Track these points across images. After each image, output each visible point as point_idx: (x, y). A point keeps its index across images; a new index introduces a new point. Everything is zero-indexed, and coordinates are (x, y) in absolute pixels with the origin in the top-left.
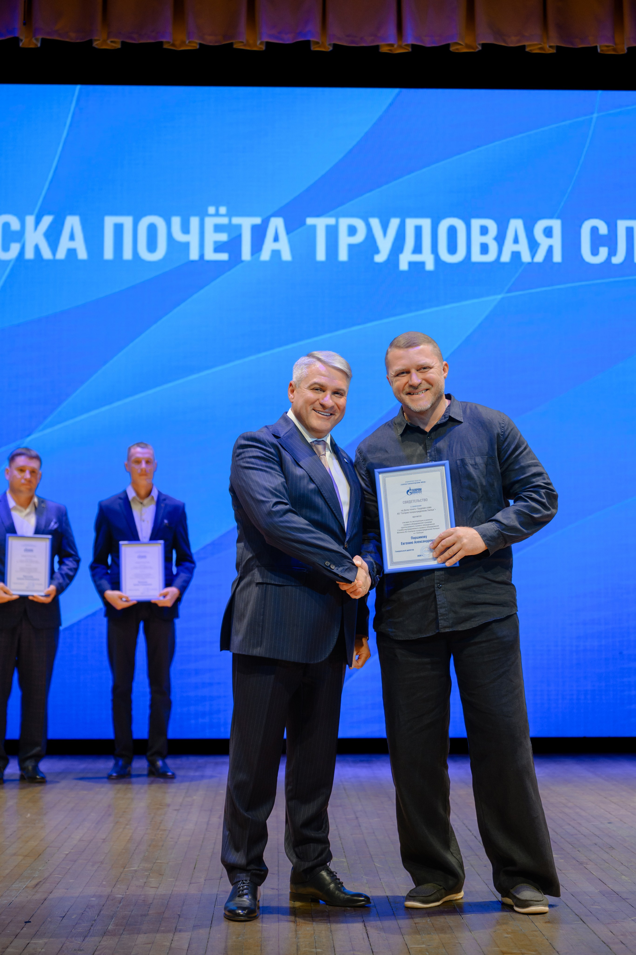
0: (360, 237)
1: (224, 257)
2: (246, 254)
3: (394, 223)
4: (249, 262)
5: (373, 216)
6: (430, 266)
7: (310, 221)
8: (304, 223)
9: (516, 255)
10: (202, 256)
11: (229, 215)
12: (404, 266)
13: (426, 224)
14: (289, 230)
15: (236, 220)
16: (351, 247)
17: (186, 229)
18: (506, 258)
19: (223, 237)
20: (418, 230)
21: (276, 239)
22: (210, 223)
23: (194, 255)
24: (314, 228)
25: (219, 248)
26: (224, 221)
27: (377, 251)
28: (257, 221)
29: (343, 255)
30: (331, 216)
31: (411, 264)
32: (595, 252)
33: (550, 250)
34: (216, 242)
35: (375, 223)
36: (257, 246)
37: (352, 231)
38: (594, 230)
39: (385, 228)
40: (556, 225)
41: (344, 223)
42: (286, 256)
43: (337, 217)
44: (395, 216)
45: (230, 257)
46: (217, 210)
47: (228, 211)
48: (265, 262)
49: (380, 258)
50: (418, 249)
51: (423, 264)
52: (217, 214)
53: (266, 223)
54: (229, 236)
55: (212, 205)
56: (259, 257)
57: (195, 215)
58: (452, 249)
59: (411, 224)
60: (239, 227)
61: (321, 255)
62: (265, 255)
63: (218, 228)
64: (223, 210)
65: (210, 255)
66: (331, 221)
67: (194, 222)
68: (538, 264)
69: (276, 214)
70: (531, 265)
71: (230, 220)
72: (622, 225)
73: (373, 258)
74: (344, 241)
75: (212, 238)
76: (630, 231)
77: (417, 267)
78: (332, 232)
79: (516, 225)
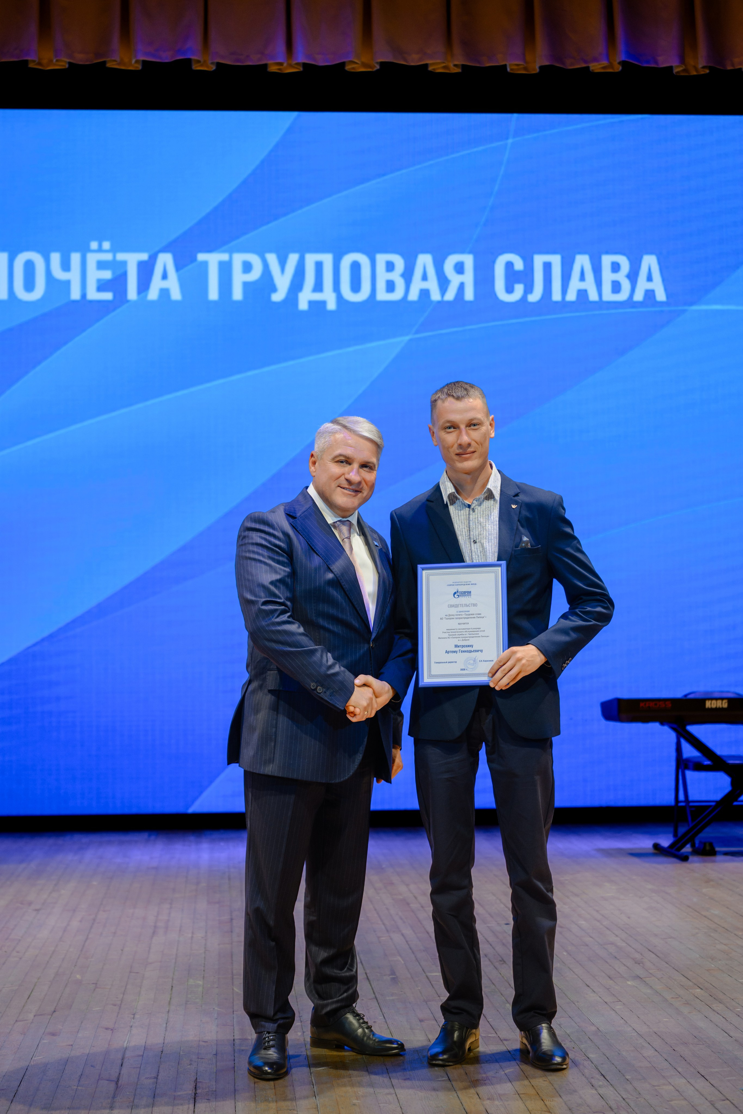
0: (256, 274)
1: (108, 296)
2: (132, 293)
3: (293, 259)
4: (135, 302)
5: (270, 251)
6: (332, 305)
7: (201, 257)
8: (194, 259)
9: (425, 293)
10: (84, 295)
11: (114, 250)
12: (303, 305)
13: (327, 259)
14: (178, 267)
15: (121, 256)
16: (246, 285)
17: (66, 266)
18: (414, 295)
19: (107, 275)
20: (319, 266)
21: (165, 276)
22: (92, 259)
23: (75, 294)
24: (205, 264)
25: (102, 286)
26: (108, 257)
27: (274, 289)
28: (144, 256)
29: (238, 294)
30: (224, 251)
31: (311, 303)
32: (509, 290)
33: (461, 287)
34: (99, 281)
35: (272, 258)
36: (144, 285)
37: (247, 267)
38: (509, 265)
39: (283, 263)
40: (468, 260)
41: (238, 259)
42: (176, 295)
43: (231, 252)
44: (294, 251)
45: (115, 296)
46: (100, 246)
47: (112, 245)
48: (152, 302)
49: (278, 297)
50: (318, 287)
51: (324, 303)
52: (100, 250)
53: (153, 258)
54: (113, 273)
55: (94, 239)
56: (146, 296)
57: (76, 251)
58: (356, 287)
59: (311, 259)
60: (124, 263)
61: (213, 294)
62: (153, 294)
63: (101, 265)
64: (106, 245)
65: (93, 295)
66: (224, 257)
67: (75, 258)
68: (448, 302)
69: (165, 250)
70: (441, 303)
71: (114, 257)
72: (539, 260)
73: (269, 297)
74: (239, 279)
75: (94, 275)
76: (547, 267)
77: (317, 306)
78: (225, 269)
79: (425, 260)
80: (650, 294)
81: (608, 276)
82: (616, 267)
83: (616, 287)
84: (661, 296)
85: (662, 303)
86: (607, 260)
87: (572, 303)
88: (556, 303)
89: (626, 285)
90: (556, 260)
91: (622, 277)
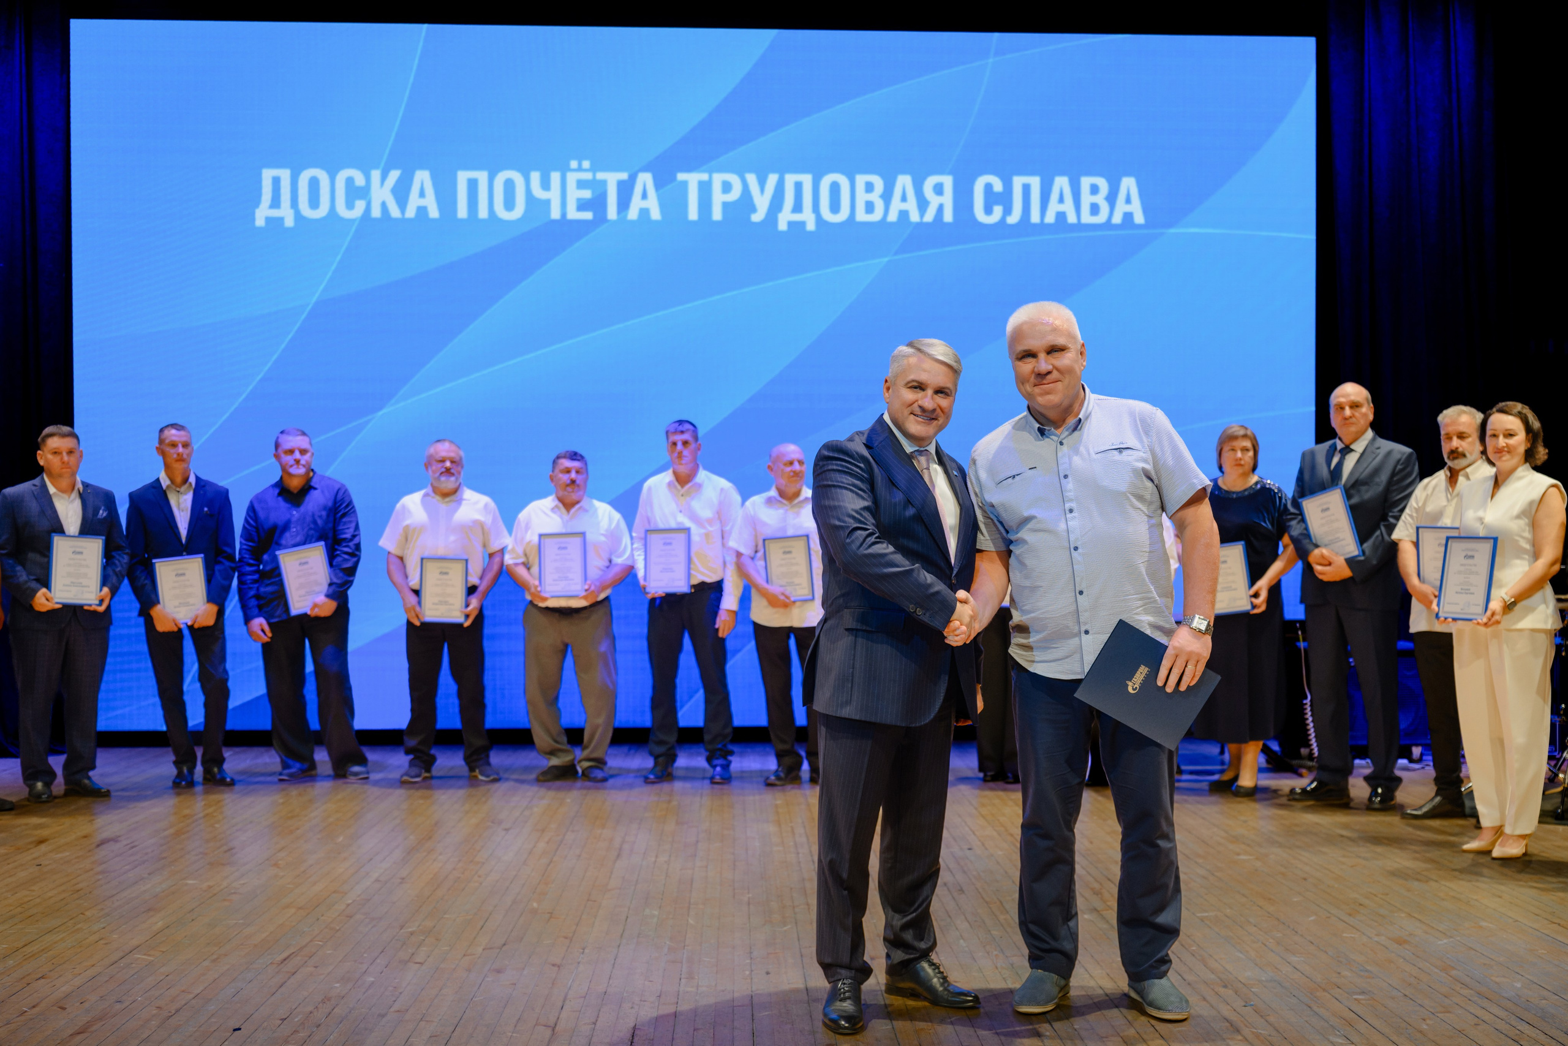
0: (735, 194)
1: (588, 215)
2: (612, 213)
3: (772, 179)
4: (614, 222)
5: (750, 171)
6: (811, 226)
7: (681, 176)
8: (674, 178)
9: (903, 214)
10: (564, 215)
11: (594, 169)
12: (782, 226)
13: (807, 179)
14: (658, 185)
15: (600, 176)
16: (725, 205)
17: (546, 185)
18: (893, 217)
19: (587, 194)
20: (798, 186)
21: (644, 196)
22: (572, 178)
23: (555, 214)
24: (685, 184)
25: (582, 206)
26: (588, 176)
27: (754, 209)
28: (624, 176)
29: (717, 215)
30: (704, 171)
31: (791, 224)
32: (988, 211)
33: (941, 209)
34: (579, 200)
35: (751, 179)
36: (624, 204)
37: (727, 187)
38: (988, 187)
39: (762, 183)
40: (947, 181)
41: (718, 179)
42: (656, 214)
43: (710, 172)
44: (774, 171)
45: (595, 216)
46: (580, 165)
47: (592, 164)
48: (632, 222)
49: (757, 217)
50: (798, 208)
51: (803, 224)
52: (580, 169)
53: (633, 178)
54: (593, 193)
55: (574, 158)
56: (626, 216)
57: (555, 170)
58: (835, 207)
59: (790, 179)
60: (604, 183)
61: (693, 214)
62: (633, 214)
63: (581, 185)
64: (586, 164)
65: (573, 214)
66: (704, 177)
67: (555, 177)
68: (927, 224)
69: (645, 169)
70: (920, 225)
71: (594, 176)
72: (1018, 182)
73: (749, 218)
74: (718, 199)
75: (575, 194)
76: (1026, 188)
77: (797, 227)
78: (705, 189)
79: (904, 181)
80: (1128, 216)
81: (1087, 199)
82: (1094, 190)
83: (1095, 209)
84: (1139, 218)
85: (1139, 226)
86: (1086, 182)
87: (1049, 225)
88: (1035, 225)
89: (1104, 207)
90: (1035, 182)
91: (1100, 199)
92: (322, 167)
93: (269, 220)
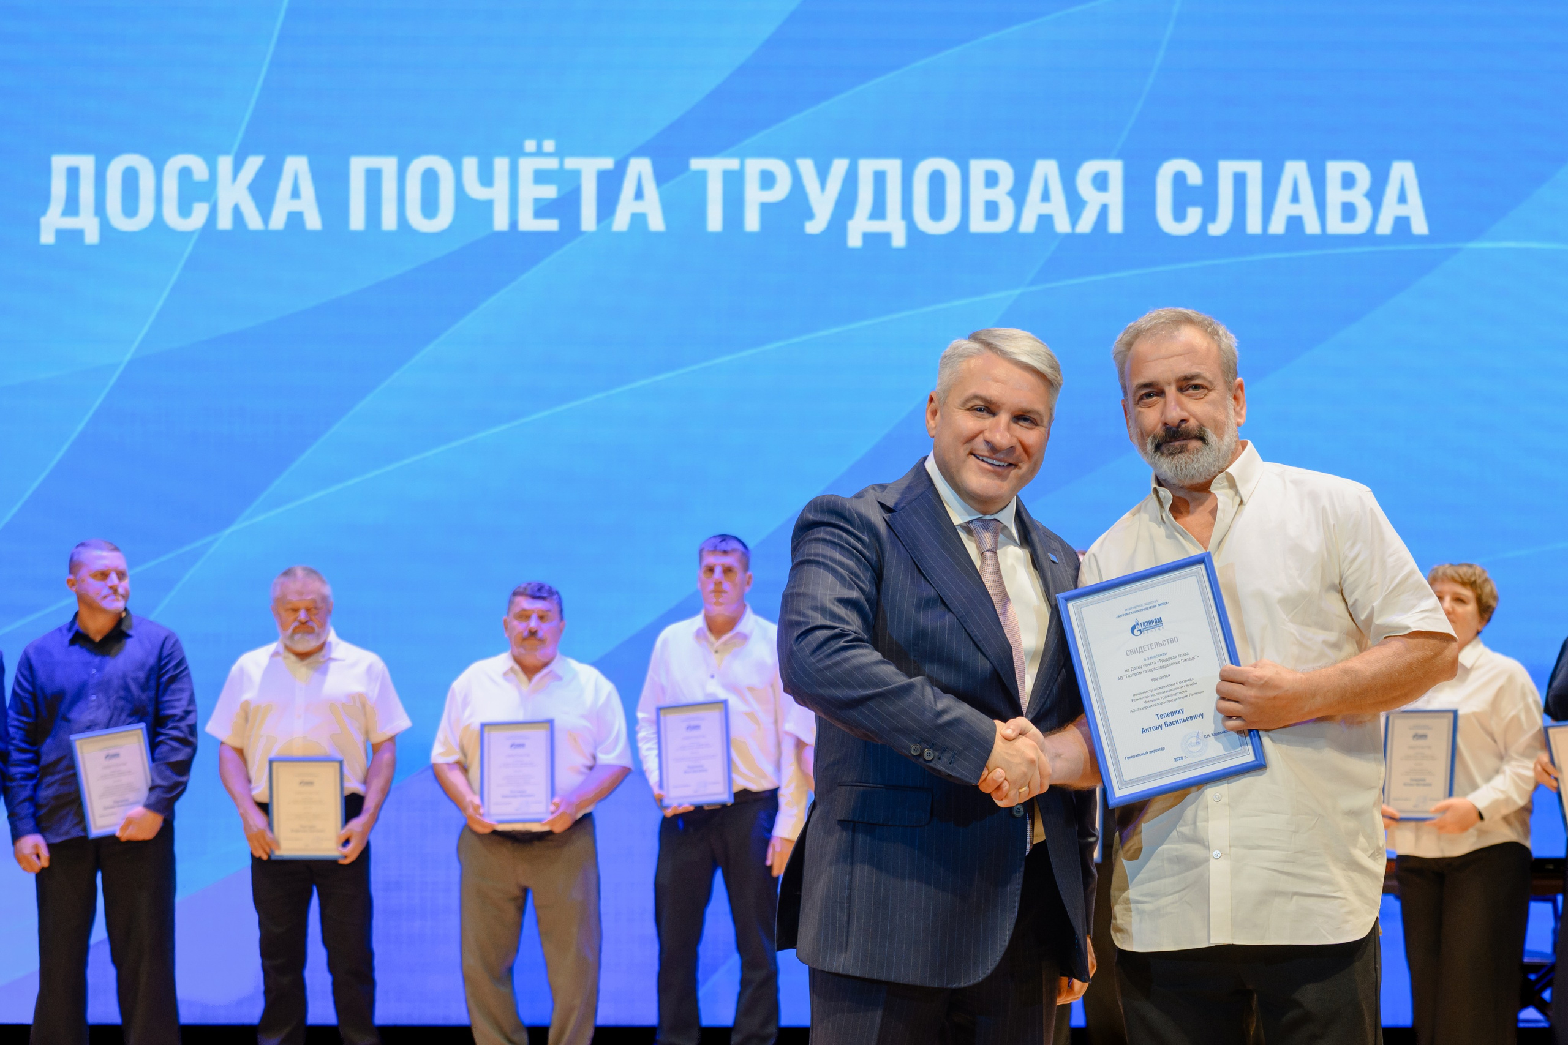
0: (780, 191)
1: (551, 225)
2: (588, 220)
3: (839, 167)
4: (593, 234)
5: (804, 155)
6: (899, 240)
7: (696, 164)
8: (686, 166)
9: (1045, 221)
10: (514, 224)
11: (560, 153)
12: (854, 240)
13: (893, 167)
14: (661, 177)
15: (571, 163)
16: (766, 209)
17: (486, 177)
18: (1028, 225)
19: (550, 192)
20: (880, 178)
21: (639, 195)
22: (527, 166)
23: (501, 222)
24: (703, 175)
25: (543, 210)
26: (552, 164)
27: (809, 215)
28: (608, 163)
29: (752, 222)
30: (732, 155)
31: (867, 237)
32: (1179, 215)
33: (1104, 211)
34: (537, 201)
35: (807, 167)
36: (607, 206)
37: (768, 180)
38: (1179, 178)
39: (823, 175)
40: (1115, 168)
41: (754, 167)
42: (656, 223)
43: (742, 156)
44: (841, 155)
45: (561, 226)
46: (539, 146)
47: (557, 146)
48: (620, 234)
49: (815, 227)
50: (878, 211)
51: (886, 237)
52: (539, 153)
53: (621, 166)
54: (559, 190)
55: (531, 137)
56: (610, 226)
57: (501, 154)
58: (937, 210)
59: (867, 167)
60: (576, 174)
61: (715, 222)
62: (621, 222)
63: (541, 177)
64: (549, 145)
65: (528, 222)
66: (733, 164)
67: (501, 165)
68: (1083, 236)
69: (640, 152)
70: (1072, 238)
71: (562, 163)
72: (1227, 169)
73: (802, 228)
74: (754, 197)
75: (530, 192)
76: (1240, 180)
77: (877, 241)
78: (734, 182)
79: (1046, 169)
80: (1402, 224)
81: (1335, 195)
82: (1348, 181)
83: (1349, 212)
84: (1420, 226)
85: (1421, 239)
86: (1334, 169)
87: (1276, 238)
88: (1254, 237)
89: (1364, 209)
90: (1253, 170)
91: (1357, 196)
92: (143, 152)
93: (60, 233)
